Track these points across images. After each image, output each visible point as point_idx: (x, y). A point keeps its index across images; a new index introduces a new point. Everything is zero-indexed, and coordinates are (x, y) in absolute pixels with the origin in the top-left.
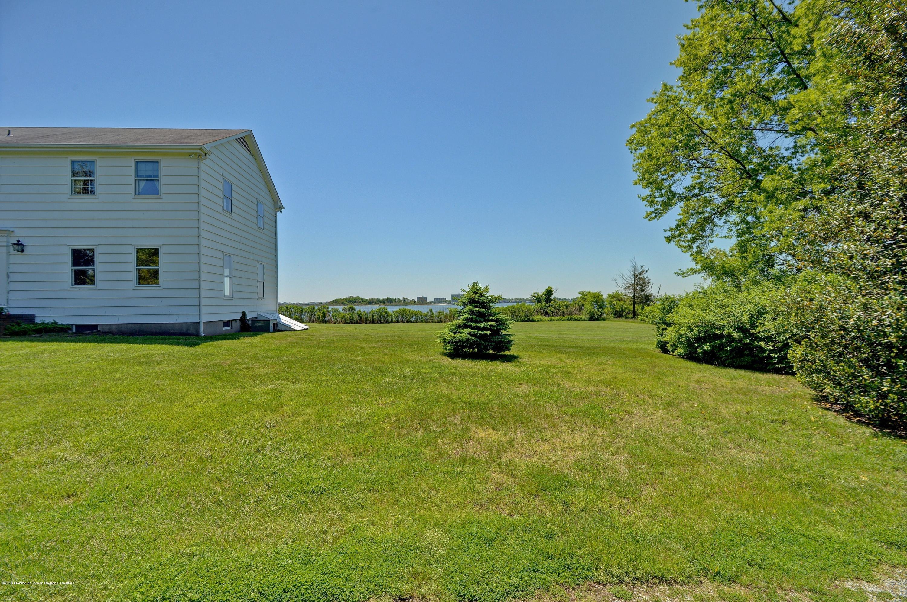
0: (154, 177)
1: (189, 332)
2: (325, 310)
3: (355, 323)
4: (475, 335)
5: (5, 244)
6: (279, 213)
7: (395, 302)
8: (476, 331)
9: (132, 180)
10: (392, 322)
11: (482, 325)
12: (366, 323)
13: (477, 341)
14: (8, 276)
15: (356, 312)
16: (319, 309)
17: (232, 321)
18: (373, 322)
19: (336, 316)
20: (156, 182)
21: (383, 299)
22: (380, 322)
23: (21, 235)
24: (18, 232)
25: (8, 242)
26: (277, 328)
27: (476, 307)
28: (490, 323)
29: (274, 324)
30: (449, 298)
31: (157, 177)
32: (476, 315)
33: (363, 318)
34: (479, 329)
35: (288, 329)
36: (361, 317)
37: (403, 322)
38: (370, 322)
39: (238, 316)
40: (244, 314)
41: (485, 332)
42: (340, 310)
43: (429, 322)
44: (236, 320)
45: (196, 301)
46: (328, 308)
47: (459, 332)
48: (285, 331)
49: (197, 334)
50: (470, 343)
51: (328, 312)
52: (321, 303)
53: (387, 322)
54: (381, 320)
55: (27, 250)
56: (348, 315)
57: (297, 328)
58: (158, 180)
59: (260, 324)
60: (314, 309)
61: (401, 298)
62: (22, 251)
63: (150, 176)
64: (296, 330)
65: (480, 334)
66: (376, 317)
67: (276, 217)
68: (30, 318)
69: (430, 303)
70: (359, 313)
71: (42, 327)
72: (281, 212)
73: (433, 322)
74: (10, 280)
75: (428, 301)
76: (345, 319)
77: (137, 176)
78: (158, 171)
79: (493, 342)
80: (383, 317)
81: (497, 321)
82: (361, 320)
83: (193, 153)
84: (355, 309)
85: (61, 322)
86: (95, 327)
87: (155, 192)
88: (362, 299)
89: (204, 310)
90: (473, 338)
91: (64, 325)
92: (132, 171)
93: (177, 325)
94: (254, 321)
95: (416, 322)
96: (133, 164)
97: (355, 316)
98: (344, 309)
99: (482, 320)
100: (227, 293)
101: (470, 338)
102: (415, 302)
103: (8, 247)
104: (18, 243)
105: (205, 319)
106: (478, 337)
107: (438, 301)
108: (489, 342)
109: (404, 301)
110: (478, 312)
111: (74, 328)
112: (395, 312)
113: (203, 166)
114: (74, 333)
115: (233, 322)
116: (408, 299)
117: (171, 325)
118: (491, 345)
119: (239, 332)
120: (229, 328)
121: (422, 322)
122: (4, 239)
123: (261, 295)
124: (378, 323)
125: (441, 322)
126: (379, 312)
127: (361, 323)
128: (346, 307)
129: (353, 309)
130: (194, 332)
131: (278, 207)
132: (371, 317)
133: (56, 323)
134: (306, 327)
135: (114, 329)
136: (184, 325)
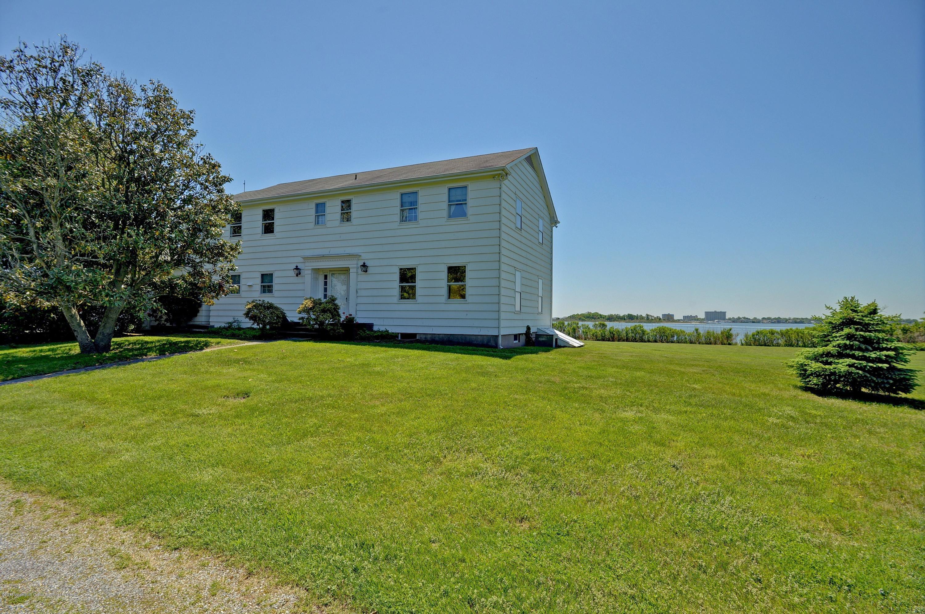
0: (463, 200)
1: (490, 344)
2: (575, 326)
3: (607, 341)
4: (863, 369)
5: (355, 266)
6: (554, 228)
7: (637, 318)
8: (864, 363)
9: (445, 205)
10: (649, 341)
11: (873, 355)
12: (619, 341)
13: (865, 376)
14: (357, 292)
15: (608, 328)
16: (569, 324)
17: (519, 334)
18: (627, 340)
19: (586, 333)
20: (464, 206)
21: (624, 316)
22: (635, 340)
23: (366, 258)
24: (364, 256)
25: (357, 264)
26: (559, 345)
27: (857, 330)
28: (885, 353)
29: (556, 339)
30: (702, 316)
31: (466, 200)
32: (859, 341)
33: (616, 336)
34: (868, 360)
35: (566, 345)
36: (614, 334)
37: (662, 342)
38: (624, 341)
39: (524, 331)
40: (528, 328)
41: (880, 365)
42: (591, 327)
43: (695, 343)
44: (522, 334)
45: (495, 315)
46: (578, 324)
47: (835, 363)
48: (564, 347)
49: (496, 346)
50: (853, 378)
51: (578, 328)
52: (559, 319)
53: (642, 341)
54: (636, 339)
55: (370, 270)
56: (599, 331)
57: (577, 345)
58: (466, 204)
59: (544, 339)
60: (563, 324)
61: (644, 315)
62: (366, 271)
63: (460, 201)
64: (575, 347)
65: (871, 367)
66: (630, 335)
67: (552, 231)
68: (370, 326)
69: (678, 321)
70: (612, 330)
71: (379, 334)
72: (557, 227)
73: (699, 343)
74: (358, 295)
75: (675, 318)
76: (596, 336)
77: (449, 202)
78: (466, 195)
79: (891, 378)
80: (638, 336)
81: (895, 349)
82: (613, 337)
83: (496, 175)
84: (606, 326)
85: (392, 330)
86: (414, 335)
87: (464, 214)
88: (601, 315)
89: (503, 323)
90: (860, 372)
91: (393, 333)
92: (445, 198)
93: (479, 337)
94: (538, 336)
95: (678, 343)
96: (446, 191)
97: (607, 333)
98: (595, 326)
99: (870, 348)
100: (518, 308)
101: (853, 370)
102: (660, 319)
103: (357, 268)
104: (364, 266)
105: (503, 332)
106: (868, 371)
107: (688, 319)
108: (883, 378)
109: (648, 319)
110: (862, 337)
111: (400, 335)
112: (652, 330)
113: (504, 188)
114: (400, 341)
115: (521, 336)
116: (652, 316)
117: (474, 337)
118: (888, 383)
119: (524, 345)
120: (517, 341)
121: (685, 342)
122: (355, 262)
123: (540, 311)
124: (632, 341)
125: (710, 344)
126: (634, 330)
127: (613, 341)
128: (597, 323)
129: (604, 326)
130: (494, 344)
131: (554, 221)
132: (625, 335)
133: (387, 331)
134: (582, 344)
135: (429, 337)
136: (485, 337)
